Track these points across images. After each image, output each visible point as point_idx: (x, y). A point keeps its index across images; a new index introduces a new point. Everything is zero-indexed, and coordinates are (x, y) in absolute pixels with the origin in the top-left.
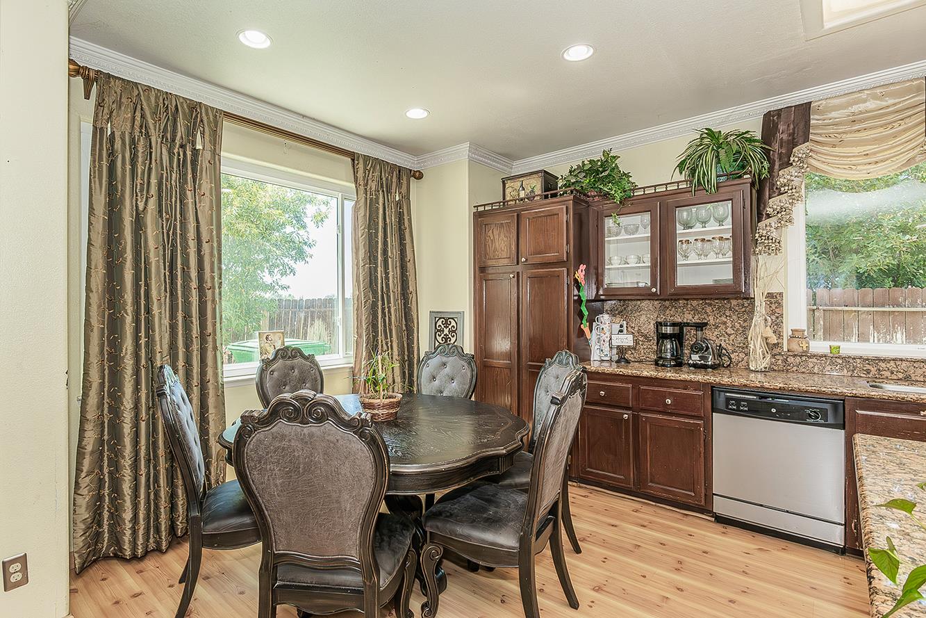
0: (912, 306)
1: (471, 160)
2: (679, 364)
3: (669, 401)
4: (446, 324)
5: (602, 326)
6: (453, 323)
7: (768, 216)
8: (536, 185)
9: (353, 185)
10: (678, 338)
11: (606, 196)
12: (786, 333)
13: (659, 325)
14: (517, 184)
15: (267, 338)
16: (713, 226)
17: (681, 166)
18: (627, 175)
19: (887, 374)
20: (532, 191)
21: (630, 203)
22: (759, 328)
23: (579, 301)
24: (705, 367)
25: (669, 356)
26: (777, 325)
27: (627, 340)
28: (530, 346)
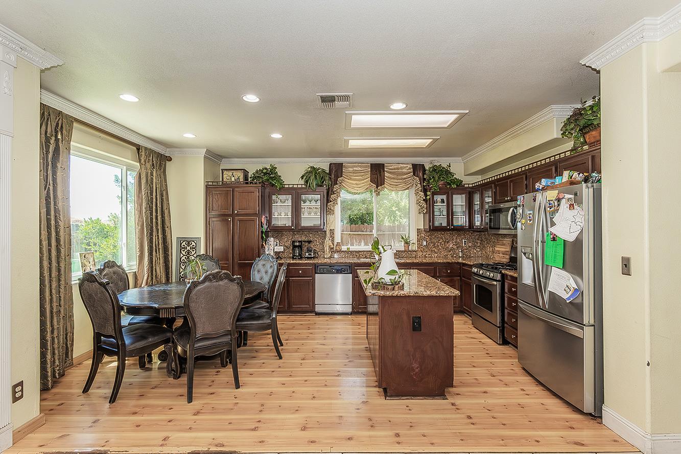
0: (366, 232)
1: (205, 157)
2: (301, 258)
3: (300, 272)
4: (189, 244)
5: (270, 243)
6: (193, 244)
7: (331, 201)
8: (240, 175)
9: (138, 164)
10: (300, 247)
11: (273, 185)
12: (335, 244)
13: (294, 242)
14: (230, 173)
15: (85, 257)
16: (313, 203)
17: (302, 177)
18: (280, 176)
19: (361, 256)
20: (238, 178)
21: (283, 190)
22: (328, 242)
23: (262, 232)
24: (311, 258)
25: (297, 254)
26: (333, 241)
27: (281, 249)
28: (239, 254)
